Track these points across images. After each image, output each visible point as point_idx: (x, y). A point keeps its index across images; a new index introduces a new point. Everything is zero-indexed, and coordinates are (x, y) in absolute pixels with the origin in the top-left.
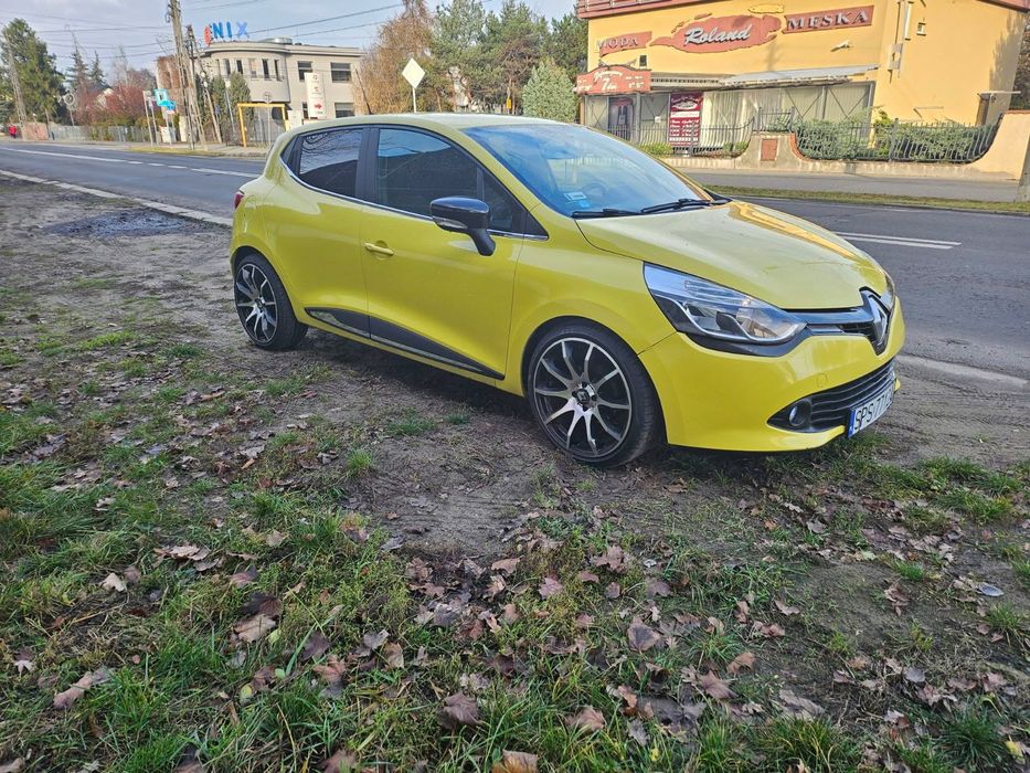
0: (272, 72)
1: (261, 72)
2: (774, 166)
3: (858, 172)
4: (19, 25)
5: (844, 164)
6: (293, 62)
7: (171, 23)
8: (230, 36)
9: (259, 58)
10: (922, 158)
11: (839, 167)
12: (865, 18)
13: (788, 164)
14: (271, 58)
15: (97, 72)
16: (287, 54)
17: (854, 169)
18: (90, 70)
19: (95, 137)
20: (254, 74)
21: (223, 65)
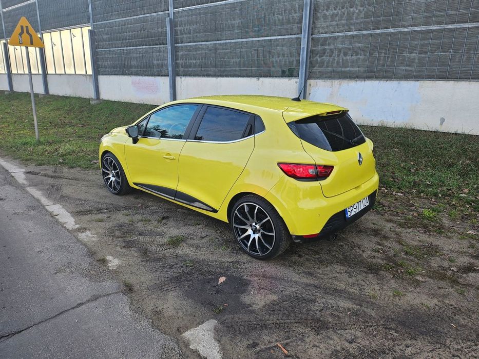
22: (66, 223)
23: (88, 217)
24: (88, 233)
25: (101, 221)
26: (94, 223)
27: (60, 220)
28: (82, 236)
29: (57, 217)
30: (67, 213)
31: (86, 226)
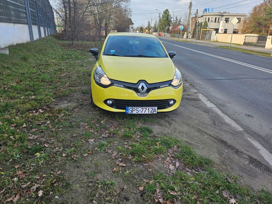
0: (217, 20)
1: (214, 20)
4: (167, 10)
6: (224, 18)
7: (189, 10)
8: (208, 12)
9: (214, 17)
14: (218, 17)
15: (180, 21)
16: (223, 16)
18: (179, 20)
19: (172, 36)
20: (212, 21)
21: (205, 19)
22: (203, 96)
23: (193, 97)
24: (194, 91)
25: (188, 95)
26: (191, 94)
27: (205, 98)
28: (196, 91)
29: (207, 99)
30: (203, 101)
31: (195, 94)
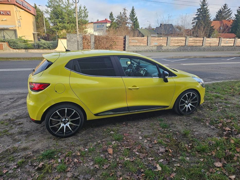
2: (3, 51)
3: (29, 52)
5: (25, 50)
10: (43, 48)
11: (23, 51)
12: (9, 14)
13: (8, 50)
17: (28, 51)
